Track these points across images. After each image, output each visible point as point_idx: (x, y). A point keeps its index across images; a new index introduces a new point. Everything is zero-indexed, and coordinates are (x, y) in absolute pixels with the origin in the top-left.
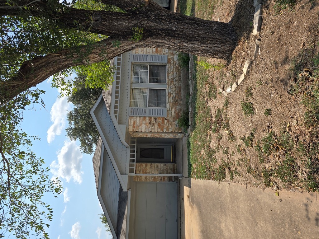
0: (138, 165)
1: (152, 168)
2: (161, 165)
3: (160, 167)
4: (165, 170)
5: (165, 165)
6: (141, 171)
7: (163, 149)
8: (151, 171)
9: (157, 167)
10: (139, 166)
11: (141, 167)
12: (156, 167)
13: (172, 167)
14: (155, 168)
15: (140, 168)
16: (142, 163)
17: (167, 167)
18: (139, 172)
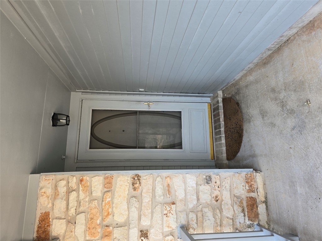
0: (64, 183)
1: (139, 198)
2: (185, 182)
3: (180, 194)
4: (208, 205)
5: (208, 180)
6: (81, 219)
7: (177, 116)
8: (134, 214)
9: (168, 189)
10: (69, 191)
11: (82, 195)
12: (159, 191)
13: (242, 191)
14: (154, 196)
15: (73, 203)
16: (87, 176)
17: (217, 193)
18: (69, 222)
